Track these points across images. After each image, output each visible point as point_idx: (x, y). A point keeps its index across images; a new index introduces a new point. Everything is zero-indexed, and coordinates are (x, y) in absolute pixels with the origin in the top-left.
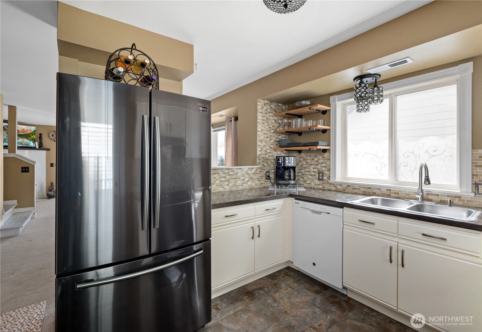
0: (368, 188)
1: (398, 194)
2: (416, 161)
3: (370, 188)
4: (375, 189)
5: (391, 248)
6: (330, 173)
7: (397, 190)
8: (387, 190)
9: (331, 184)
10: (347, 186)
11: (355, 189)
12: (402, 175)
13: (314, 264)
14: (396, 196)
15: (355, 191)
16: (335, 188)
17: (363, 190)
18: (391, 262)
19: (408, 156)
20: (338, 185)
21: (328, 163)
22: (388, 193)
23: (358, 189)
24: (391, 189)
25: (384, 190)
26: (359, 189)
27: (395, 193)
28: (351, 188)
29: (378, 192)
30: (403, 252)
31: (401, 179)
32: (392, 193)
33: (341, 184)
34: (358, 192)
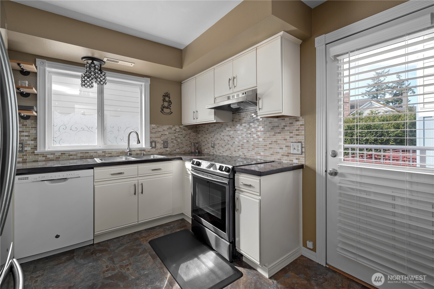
0: (85, 153)
1: (111, 153)
2: (119, 130)
3: (88, 153)
4: (92, 152)
5: (135, 185)
6: (36, 142)
7: (110, 151)
8: (103, 152)
9: (38, 155)
10: (62, 154)
11: (72, 155)
12: (109, 141)
13: (57, 236)
14: (110, 156)
15: (71, 157)
16: (44, 158)
17: (79, 155)
18: (135, 194)
19: (113, 126)
20: (49, 154)
21: (33, 131)
22: (104, 154)
23: (74, 155)
24: (106, 151)
25: (100, 153)
26: (77, 155)
27: (109, 154)
28: (67, 155)
29: (94, 154)
30: (142, 184)
31: (109, 143)
32: (107, 154)
33: (53, 153)
34: (75, 157)
